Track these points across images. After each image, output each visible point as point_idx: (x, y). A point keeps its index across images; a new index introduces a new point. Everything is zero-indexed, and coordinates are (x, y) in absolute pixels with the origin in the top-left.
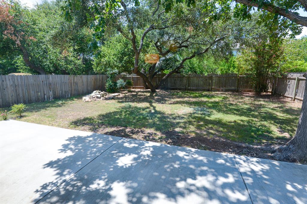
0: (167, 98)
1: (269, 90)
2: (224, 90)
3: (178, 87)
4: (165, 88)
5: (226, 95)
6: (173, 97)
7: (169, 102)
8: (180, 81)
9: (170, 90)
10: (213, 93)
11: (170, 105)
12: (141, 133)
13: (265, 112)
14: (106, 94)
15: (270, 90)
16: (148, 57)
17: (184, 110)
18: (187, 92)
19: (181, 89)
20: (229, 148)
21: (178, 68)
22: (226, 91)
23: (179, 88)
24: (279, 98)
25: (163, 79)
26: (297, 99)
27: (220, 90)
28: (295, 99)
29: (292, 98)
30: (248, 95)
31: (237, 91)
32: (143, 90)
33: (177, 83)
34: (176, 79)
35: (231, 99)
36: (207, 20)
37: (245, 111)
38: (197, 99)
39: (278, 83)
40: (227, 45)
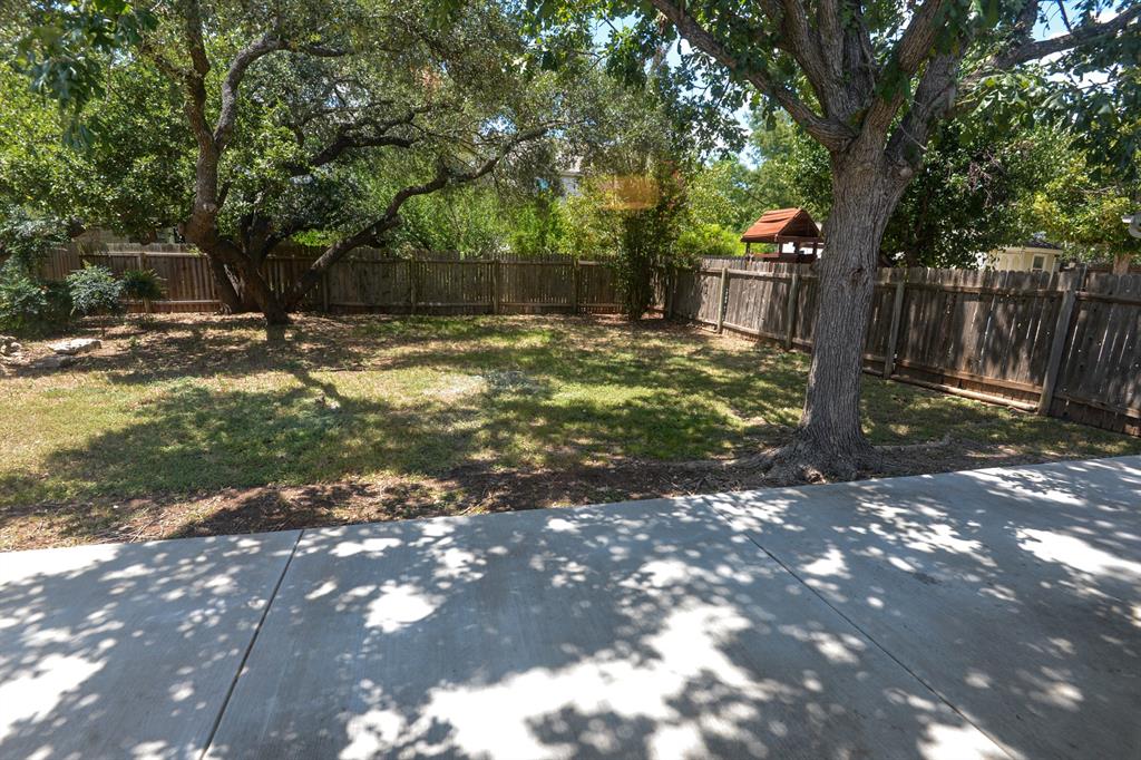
0: (357, 344)
1: (656, 307)
2: (538, 310)
3: (377, 300)
4: (324, 307)
5: (552, 324)
6: (379, 340)
7: (376, 361)
8: (384, 277)
9: (348, 313)
10: (511, 320)
11: (385, 373)
12: (357, 494)
13: (679, 370)
14: (9, 347)
15: (660, 307)
16: (264, 170)
17: (455, 387)
18: (421, 321)
19: (390, 307)
20: (670, 480)
21: (381, 225)
22: (546, 311)
23: (379, 304)
24: (686, 329)
25: (313, 267)
26: (726, 328)
27: (527, 309)
28: (722, 327)
29: (716, 326)
30: (610, 322)
31: (577, 312)
32: (220, 318)
33: (369, 284)
34: (367, 269)
35: (572, 336)
36: (521, 64)
37: (633, 370)
38: (473, 342)
39: (678, 285)
40: (544, 156)
